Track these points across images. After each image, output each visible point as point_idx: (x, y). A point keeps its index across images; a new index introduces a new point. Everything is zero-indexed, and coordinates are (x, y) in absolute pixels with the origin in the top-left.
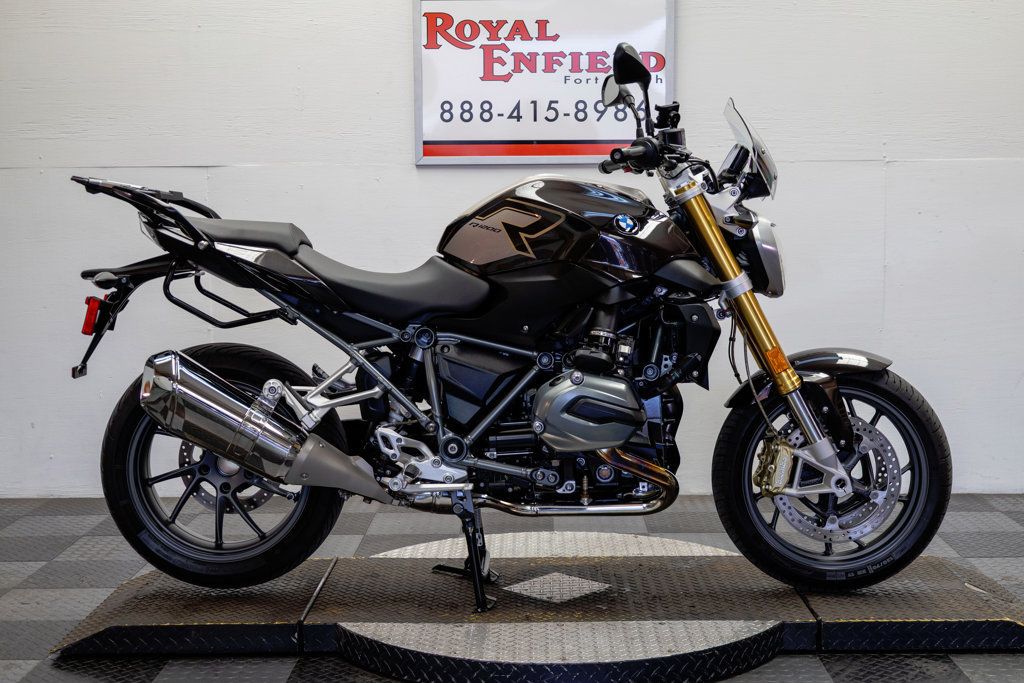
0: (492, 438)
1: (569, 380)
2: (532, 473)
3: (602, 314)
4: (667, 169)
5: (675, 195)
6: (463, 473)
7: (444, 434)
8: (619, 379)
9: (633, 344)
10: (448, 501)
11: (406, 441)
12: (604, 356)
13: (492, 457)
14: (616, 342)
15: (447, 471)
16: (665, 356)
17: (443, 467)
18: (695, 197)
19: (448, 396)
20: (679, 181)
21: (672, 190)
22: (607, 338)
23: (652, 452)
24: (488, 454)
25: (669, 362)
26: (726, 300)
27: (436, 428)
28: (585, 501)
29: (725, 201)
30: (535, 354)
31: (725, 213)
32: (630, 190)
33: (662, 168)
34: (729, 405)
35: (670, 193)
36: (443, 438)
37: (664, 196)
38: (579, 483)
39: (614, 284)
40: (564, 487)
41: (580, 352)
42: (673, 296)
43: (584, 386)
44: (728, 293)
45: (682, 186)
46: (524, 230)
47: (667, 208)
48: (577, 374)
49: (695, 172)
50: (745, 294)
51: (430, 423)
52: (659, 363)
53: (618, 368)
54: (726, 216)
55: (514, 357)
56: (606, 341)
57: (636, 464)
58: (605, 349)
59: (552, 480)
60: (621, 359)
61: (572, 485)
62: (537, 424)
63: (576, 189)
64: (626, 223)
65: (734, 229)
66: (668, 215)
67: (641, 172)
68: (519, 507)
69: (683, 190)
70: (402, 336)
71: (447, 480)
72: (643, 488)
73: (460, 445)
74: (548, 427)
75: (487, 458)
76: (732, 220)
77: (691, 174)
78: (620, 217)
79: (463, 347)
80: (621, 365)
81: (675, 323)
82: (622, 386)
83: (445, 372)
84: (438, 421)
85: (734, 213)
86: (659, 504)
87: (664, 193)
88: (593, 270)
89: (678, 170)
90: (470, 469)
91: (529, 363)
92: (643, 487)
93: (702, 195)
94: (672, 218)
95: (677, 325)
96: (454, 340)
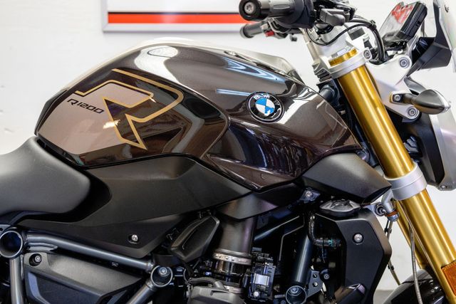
4: (320, 32)
5: (329, 66)
9: (272, 274)
14: (249, 270)
16: (314, 272)
18: (356, 70)
20: (334, 48)
21: (326, 59)
22: (237, 265)
26: (392, 200)
29: (393, 73)
30: (150, 265)
31: (394, 90)
32: (272, 58)
33: (314, 31)
35: (322, 64)
37: (314, 66)
39: (248, 191)
44: (395, 193)
45: (339, 54)
46: (133, 111)
47: (317, 81)
49: (355, 35)
50: (418, 195)
54: (394, 93)
56: (236, 269)
60: (256, 294)
63: (215, 61)
64: (265, 107)
65: (402, 110)
66: (317, 89)
67: (285, 36)
69: (341, 60)
76: (403, 99)
77: (348, 39)
78: (256, 97)
81: (330, 241)
83: (34, 290)
85: (405, 90)
87: (312, 62)
88: (221, 173)
89: (334, 33)
93: (364, 66)
94: (323, 94)
95: (333, 244)
96: (49, 245)
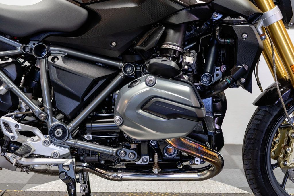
0: (88, 125)
1: (144, 83)
2: (117, 152)
3: (171, 32)
6: (67, 151)
7: (52, 122)
8: (184, 82)
9: (195, 56)
10: (56, 168)
11: (22, 126)
12: (173, 64)
13: (88, 139)
14: (182, 54)
15: (54, 149)
16: (217, 68)
17: (52, 146)
19: (57, 94)
22: (175, 51)
23: (205, 137)
24: (86, 137)
25: (219, 72)
27: (47, 117)
28: (156, 170)
30: (121, 64)
34: (256, 104)
36: (51, 125)
38: (152, 157)
40: (141, 160)
41: (153, 61)
42: (228, 18)
43: (156, 87)
44: (265, 22)
48: (151, 78)
50: (277, 22)
51: (41, 113)
52: (212, 72)
53: (183, 74)
55: (106, 66)
56: (175, 53)
57: (195, 148)
58: (174, 59)
59: (132, 156)
60: (186, 67)
61: (146, 158)
62: (117, 118)
68: (110, 174)
70: (24, 49)
71: (55, 155)
72: (197, 163)
73: (64, 130)
74: (125, 122)
75: (85, 140)
79: (68, 58)
80: (186, 72)
81: (228, 41)
82: (186, 89)
83: (54, 77)
84: (48, 112)
86: (208, 174)
90: (71, 148)
91: (117, 71)
92: (197, 161)
95: (230, 42)
96: (62, 53)
